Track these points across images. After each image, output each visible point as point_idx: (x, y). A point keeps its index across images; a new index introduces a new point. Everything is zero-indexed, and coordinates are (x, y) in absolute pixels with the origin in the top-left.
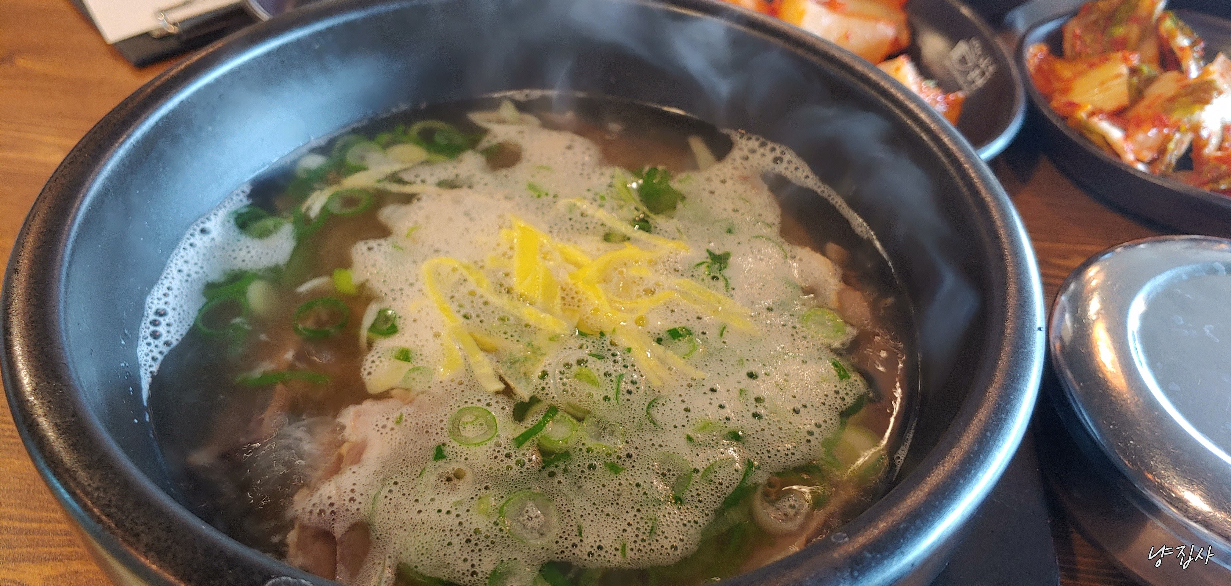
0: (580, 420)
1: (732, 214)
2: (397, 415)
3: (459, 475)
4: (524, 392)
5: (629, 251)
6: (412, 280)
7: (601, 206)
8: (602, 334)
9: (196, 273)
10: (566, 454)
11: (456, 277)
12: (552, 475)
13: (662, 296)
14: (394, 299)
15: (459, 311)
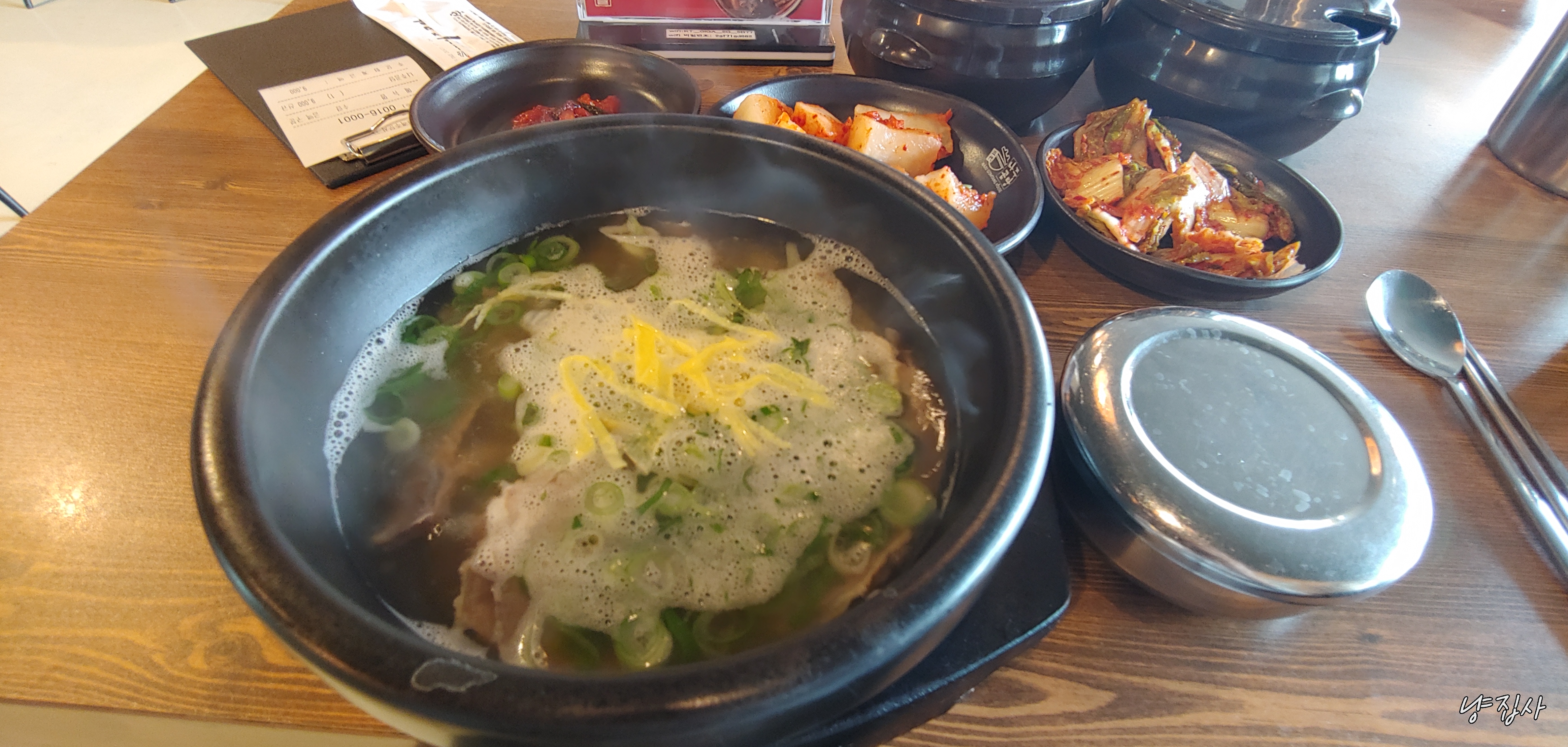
0: (690, 489)
1: (812, 306)
2: (542, 492)
3: (593, 541)
4: (644, 467)
5: (728, 342)
6: (552, 375)
7: (705, 305)
8: (708, 414)
9: (372, 376)
10: (679, 519)
11: (588, 371)
12: (667, 537)
13: (755, 379)
14: (537, 393)
15: (590, 401)
